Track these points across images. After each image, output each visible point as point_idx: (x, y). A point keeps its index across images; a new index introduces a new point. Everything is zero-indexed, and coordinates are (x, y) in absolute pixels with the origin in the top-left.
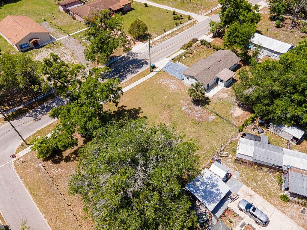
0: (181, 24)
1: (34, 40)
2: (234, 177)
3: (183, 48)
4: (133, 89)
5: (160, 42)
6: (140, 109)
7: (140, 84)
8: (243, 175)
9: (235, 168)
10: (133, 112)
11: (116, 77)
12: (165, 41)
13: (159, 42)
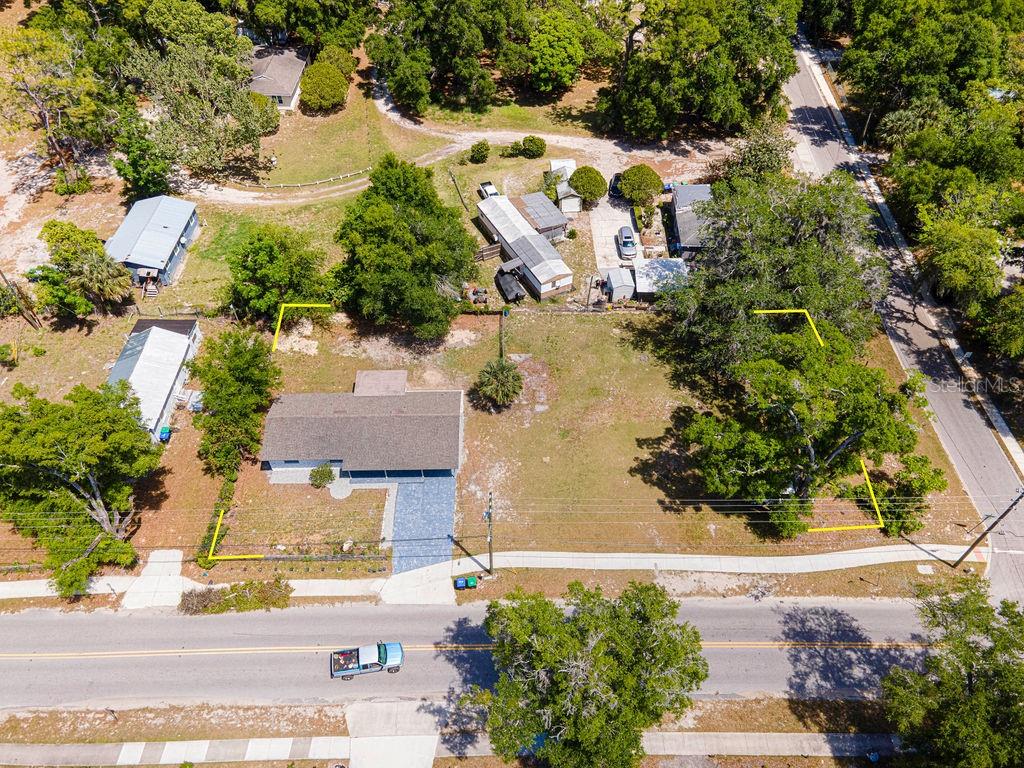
6: (632, 471)
10: (655, 476)
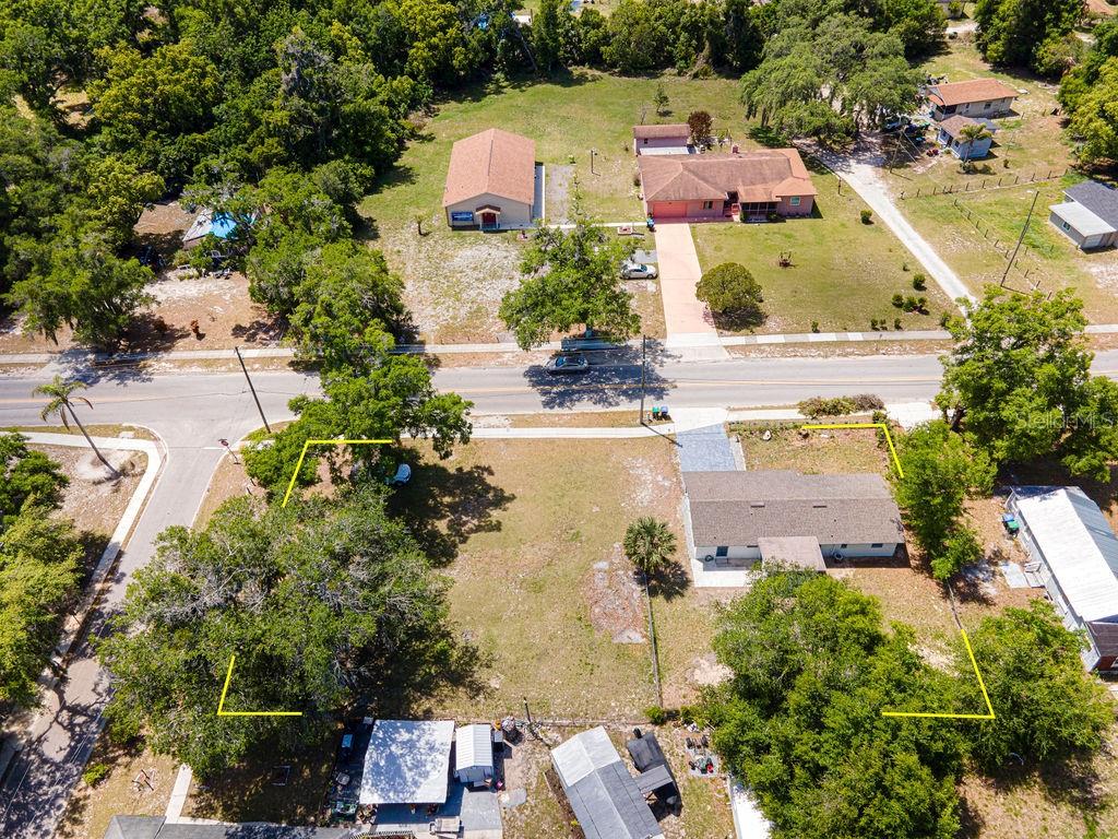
0: (898, 327)
1: (487, 210)
2: (505, 797)
3: (802, 407)
4: (552, 441)
5: (764, 355)
6: (512, 498)
7: (579, 440)
8: (527, 812)
9: (530, 784)
10: (490, 496)
11: (555, 390)
12: (783, 359)
13: (764, 351)
